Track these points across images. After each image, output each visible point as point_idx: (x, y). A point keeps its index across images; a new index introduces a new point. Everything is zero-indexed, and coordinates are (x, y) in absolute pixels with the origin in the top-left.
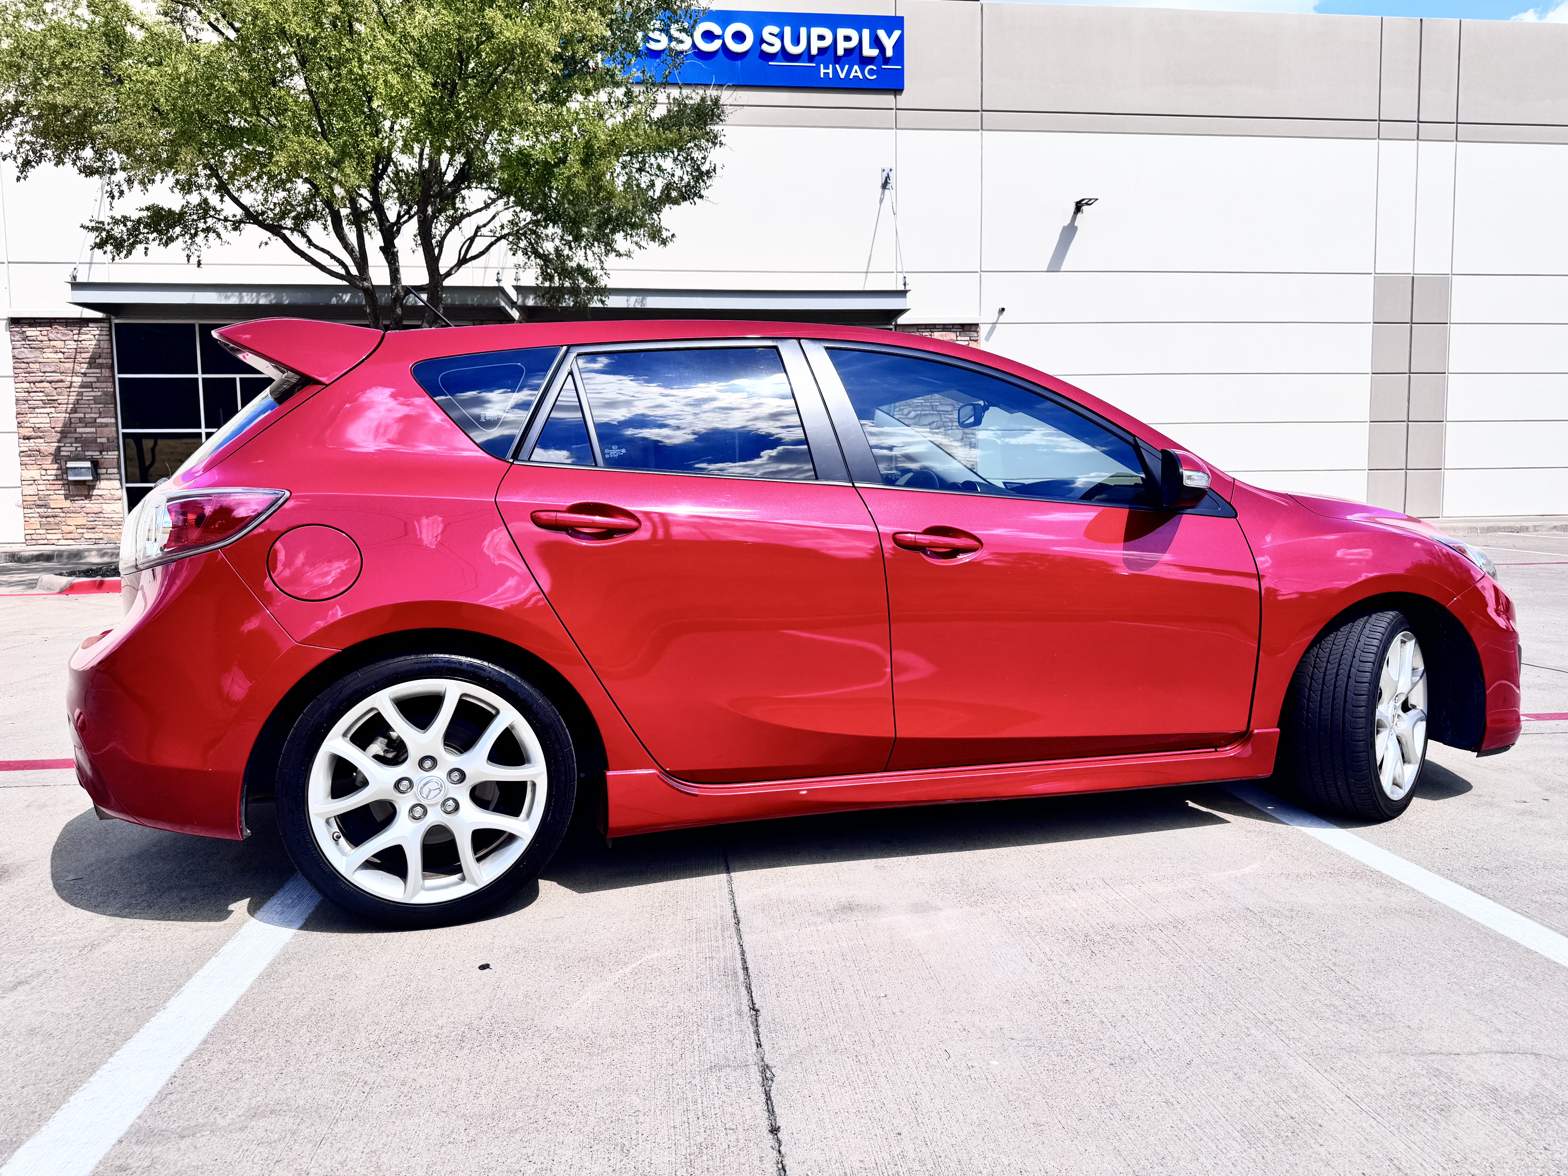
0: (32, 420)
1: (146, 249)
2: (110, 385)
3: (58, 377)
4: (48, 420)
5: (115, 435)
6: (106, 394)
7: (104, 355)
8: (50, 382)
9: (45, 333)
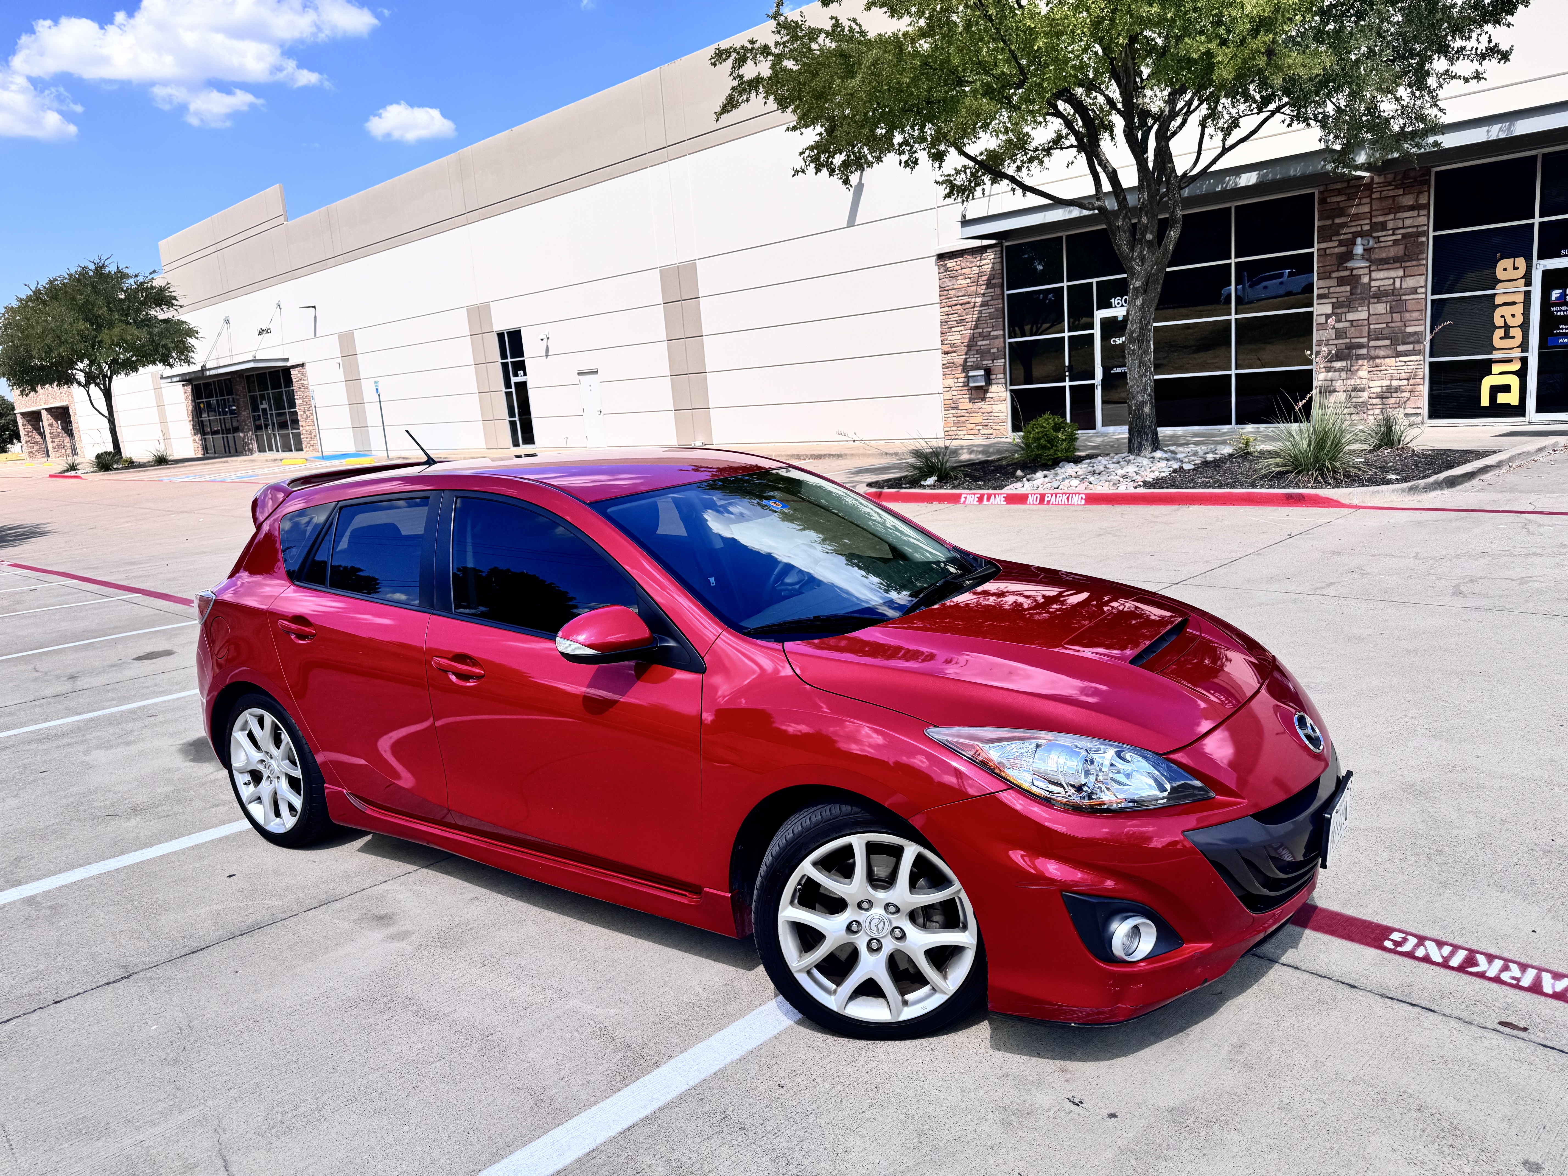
0: (950, 338)
1: (983, 189)
2: (1000, 301)
3: (966, 299)
4: (959, 337)
5: (1002, 345)
6: (997, 310)
7: (997, 276)
8: (961, 305)
9: (959, 263)
